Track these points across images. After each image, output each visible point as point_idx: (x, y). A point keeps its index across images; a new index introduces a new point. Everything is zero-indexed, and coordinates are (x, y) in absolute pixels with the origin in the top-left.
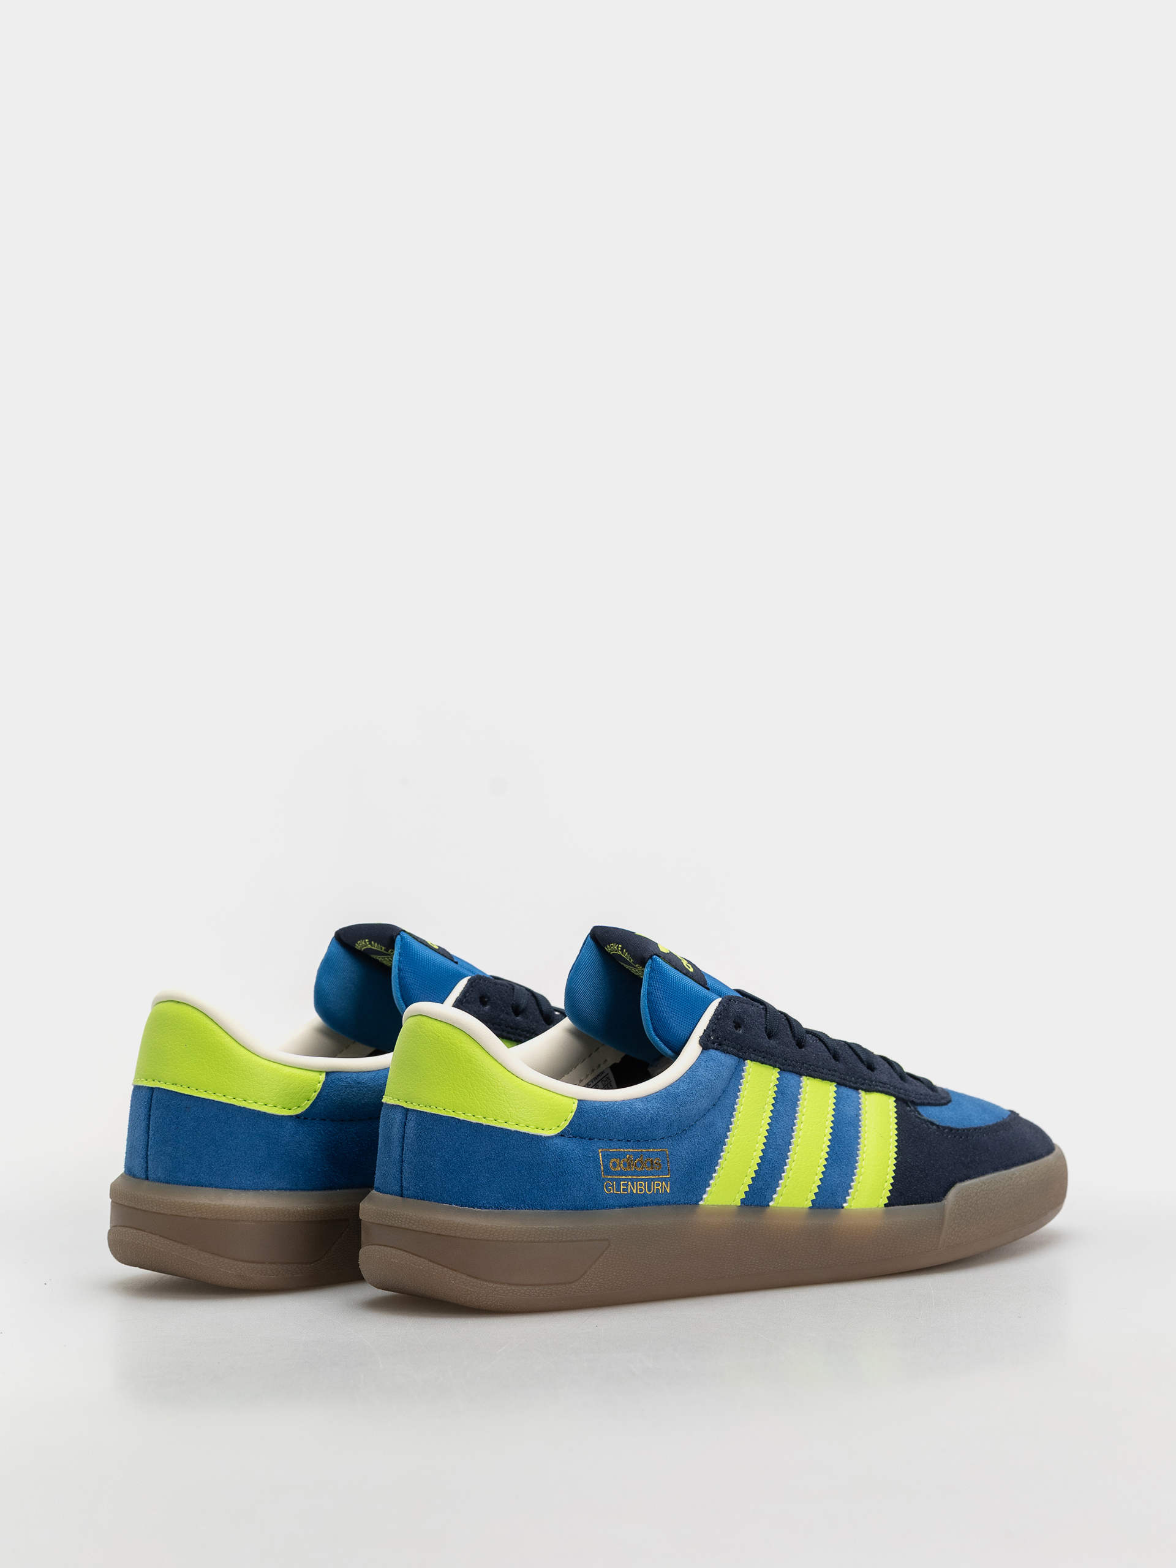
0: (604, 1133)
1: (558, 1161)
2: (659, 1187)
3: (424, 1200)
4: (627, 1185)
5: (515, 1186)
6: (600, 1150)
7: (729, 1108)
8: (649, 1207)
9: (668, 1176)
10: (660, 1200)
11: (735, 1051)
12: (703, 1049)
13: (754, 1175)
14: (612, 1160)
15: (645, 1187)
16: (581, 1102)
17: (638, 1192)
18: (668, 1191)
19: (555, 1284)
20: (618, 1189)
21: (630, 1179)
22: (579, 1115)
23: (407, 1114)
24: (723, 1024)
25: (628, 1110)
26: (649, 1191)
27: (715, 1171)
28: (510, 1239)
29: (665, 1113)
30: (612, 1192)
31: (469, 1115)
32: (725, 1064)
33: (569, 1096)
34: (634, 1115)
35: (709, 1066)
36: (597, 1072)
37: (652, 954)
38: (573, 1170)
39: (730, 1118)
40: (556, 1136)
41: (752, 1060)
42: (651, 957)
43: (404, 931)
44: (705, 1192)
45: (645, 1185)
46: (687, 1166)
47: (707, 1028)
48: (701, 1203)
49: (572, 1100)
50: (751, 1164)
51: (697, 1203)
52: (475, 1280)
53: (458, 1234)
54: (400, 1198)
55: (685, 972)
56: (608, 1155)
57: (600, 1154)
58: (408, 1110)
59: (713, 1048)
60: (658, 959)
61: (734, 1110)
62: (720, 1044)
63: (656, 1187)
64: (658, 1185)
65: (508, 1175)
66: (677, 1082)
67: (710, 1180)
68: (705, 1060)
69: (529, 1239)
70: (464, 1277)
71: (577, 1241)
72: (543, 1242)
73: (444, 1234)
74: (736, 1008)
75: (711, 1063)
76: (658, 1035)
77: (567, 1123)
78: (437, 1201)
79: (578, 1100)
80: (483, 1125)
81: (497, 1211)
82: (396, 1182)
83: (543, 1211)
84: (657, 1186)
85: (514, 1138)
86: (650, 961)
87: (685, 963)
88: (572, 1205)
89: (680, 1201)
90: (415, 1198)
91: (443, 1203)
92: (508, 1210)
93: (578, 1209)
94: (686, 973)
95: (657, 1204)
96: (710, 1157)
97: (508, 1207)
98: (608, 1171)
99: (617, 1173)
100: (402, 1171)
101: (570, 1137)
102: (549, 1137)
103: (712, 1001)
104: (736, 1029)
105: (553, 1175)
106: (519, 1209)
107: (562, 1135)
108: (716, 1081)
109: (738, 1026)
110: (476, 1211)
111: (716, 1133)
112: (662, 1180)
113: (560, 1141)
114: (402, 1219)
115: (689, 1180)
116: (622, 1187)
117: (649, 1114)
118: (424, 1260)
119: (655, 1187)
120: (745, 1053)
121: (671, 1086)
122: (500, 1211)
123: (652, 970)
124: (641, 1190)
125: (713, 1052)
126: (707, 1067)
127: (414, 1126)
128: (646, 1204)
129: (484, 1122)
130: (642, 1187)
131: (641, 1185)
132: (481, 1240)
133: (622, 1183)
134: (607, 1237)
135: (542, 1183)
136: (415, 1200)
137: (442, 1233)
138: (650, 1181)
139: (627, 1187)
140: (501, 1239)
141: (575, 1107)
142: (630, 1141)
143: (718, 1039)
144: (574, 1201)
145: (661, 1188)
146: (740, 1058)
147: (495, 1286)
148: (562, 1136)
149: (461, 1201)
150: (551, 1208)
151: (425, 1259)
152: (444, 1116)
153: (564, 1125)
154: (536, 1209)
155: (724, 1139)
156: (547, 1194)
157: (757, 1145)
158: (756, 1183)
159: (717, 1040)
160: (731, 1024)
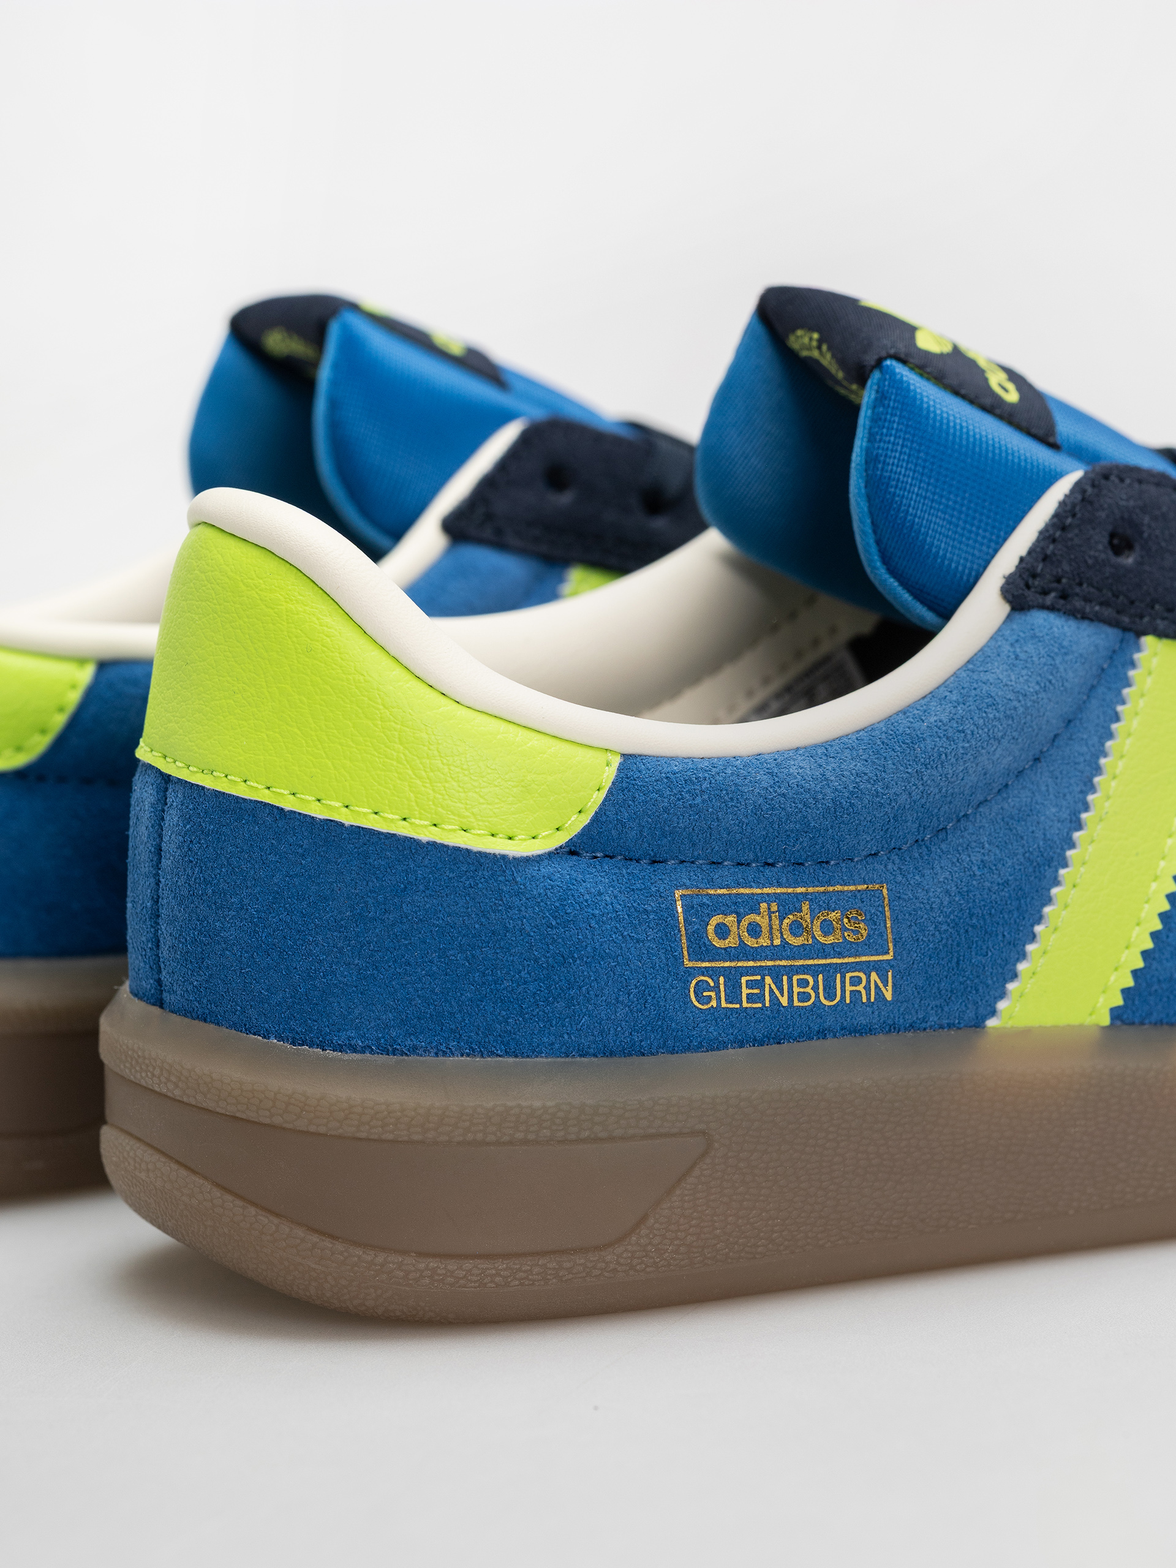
0: (694, 845)
1: (551, 927)
2: (860, 988)
3: (205, 1021)
4: (760, 985)
5: (432, 991)
6: (678, 894)
7: (1081, 767)
8: (830, 1043)
9: (886, 957)
10: (863, 1020)
11: (1108, 612)
12: (1014, 609)
13: (1149, 945)
14: (715, 921)
15: (815, 988)
16: (630, 763)
17: (796, 1003)
18: (889, 996)
19: (554, 1252)
20: (734, 994)
21: (769, 968)
22: (621, 796)
23: (166, 789)
24: (1077, 541)
25: (766, 781)
26: (830, 996)
27: (1033, 938)
28: (416, 1137)
29: (879, 787)
30: (714, 1003)
31: (307, 797)
32: (1074, 648)
33: (595, 744)
34: (784, 795)
35: (1022, 656)
36: (810, 658)
37: (883, 354)
38: (595, 950)
39: (1084, 793)
40: (551, 855)
41: (1161, 634)
42: (879, 363)
43: (354, 307)
44: (1003, 995)
45: (816, 982)
46: (944, 927)
47: (1030, 553)
48: (991, 1023)
49: (602, 757)
50: (1143, 915)
51: (978, 1024)
52: (327, 1243)
53: (277, 1120)
54: (156, 1010)
55: (987, 401)
56: (702, 905)
57: (679, 903)
58: (167, 779)
59: (1043, 607)
60: (900, 369)
61: (1098, 770)
62: (1064, 596)
63: (849, 988)
64: (856, 981)
65: (412, 960)
66: (923, 702)
67: (1018, 960)
68: (1012, 639)
69: (470, 1137)
70: (300, 1232)
71: (611, 1139)
72: (511, 1143)
73: (244, 1116)
74: (1120, 496)
75: (1030, 647)
76: (892, 572)
77: (585, 820)
78: (234, 1026)
79: (623, 755)
80: (342, 825)
81: (382, 1059)
82: (148, 966)
83: (511, 1060)
84: (852, 984)
85: (426, 862)
86: (876, 375)
87: (996, 380)
88: (595, 1042)
89: (924, 1020)
90: (185, 1016)
91: (248, 1031)
92: (413, 1058)
93: (612, 1054)
94: (993, 406)
95: (855, 1031)
96: (1018, 899)
97: (414, 1050)
98: (701, 949)
99: (727, 954)
100: (159, 941)
101: (596, 857)
102: (527, 860)
103: (1051, 478)
104: (1117, 551)
105: (536, 960)
106: (445, 1054)
107: (571, 850)
108: (1043, 695)
109: (1120, 543)
110: (326, 1058)
111: (1039, 834)
112: (867, 968)
113: (565, 869)
114: (154, 1068)
115: (954, 964)
116: (745, 991)
117: (828, 791)
118: (201, 1181)
119: (845, 988)
120: (1141, 617)
121: (904, 712)
122: (393, 1059)
123: (882, 397)
124: (804, 997)
125: (1039, 619)
126: (1017, 657)
127: (178, 825)
128: (822, 1034)
129: (347, 818)
130: (809, 990)
131: (803, 983)
132: (340, 1137)
133: (744, 980)
134: (702, 1127)
135: (506, 984)
136: (186, 1020)
137: (238, 1115)
138: (830, 972)
139: (763, 988)
140: (390, 1137)
141: (609, 775)
142: (772, 865)
143: (1059, 581)
144: (602, 1032)
145: (867, 988)
146: (1125, 629)
147: (381, 1258)
148: (572, 853)
149: (292, 1030)
150: (535, 1052)
151: (206, 1178)
152: (244, 800)
153: (576, 824)
154: (492, 1054)
155: (1064, 850)
156: (522, 1015)
157: (1162, 864)
158: (1155, 965)
159: (1055, 585)
160: (1100, 539)
